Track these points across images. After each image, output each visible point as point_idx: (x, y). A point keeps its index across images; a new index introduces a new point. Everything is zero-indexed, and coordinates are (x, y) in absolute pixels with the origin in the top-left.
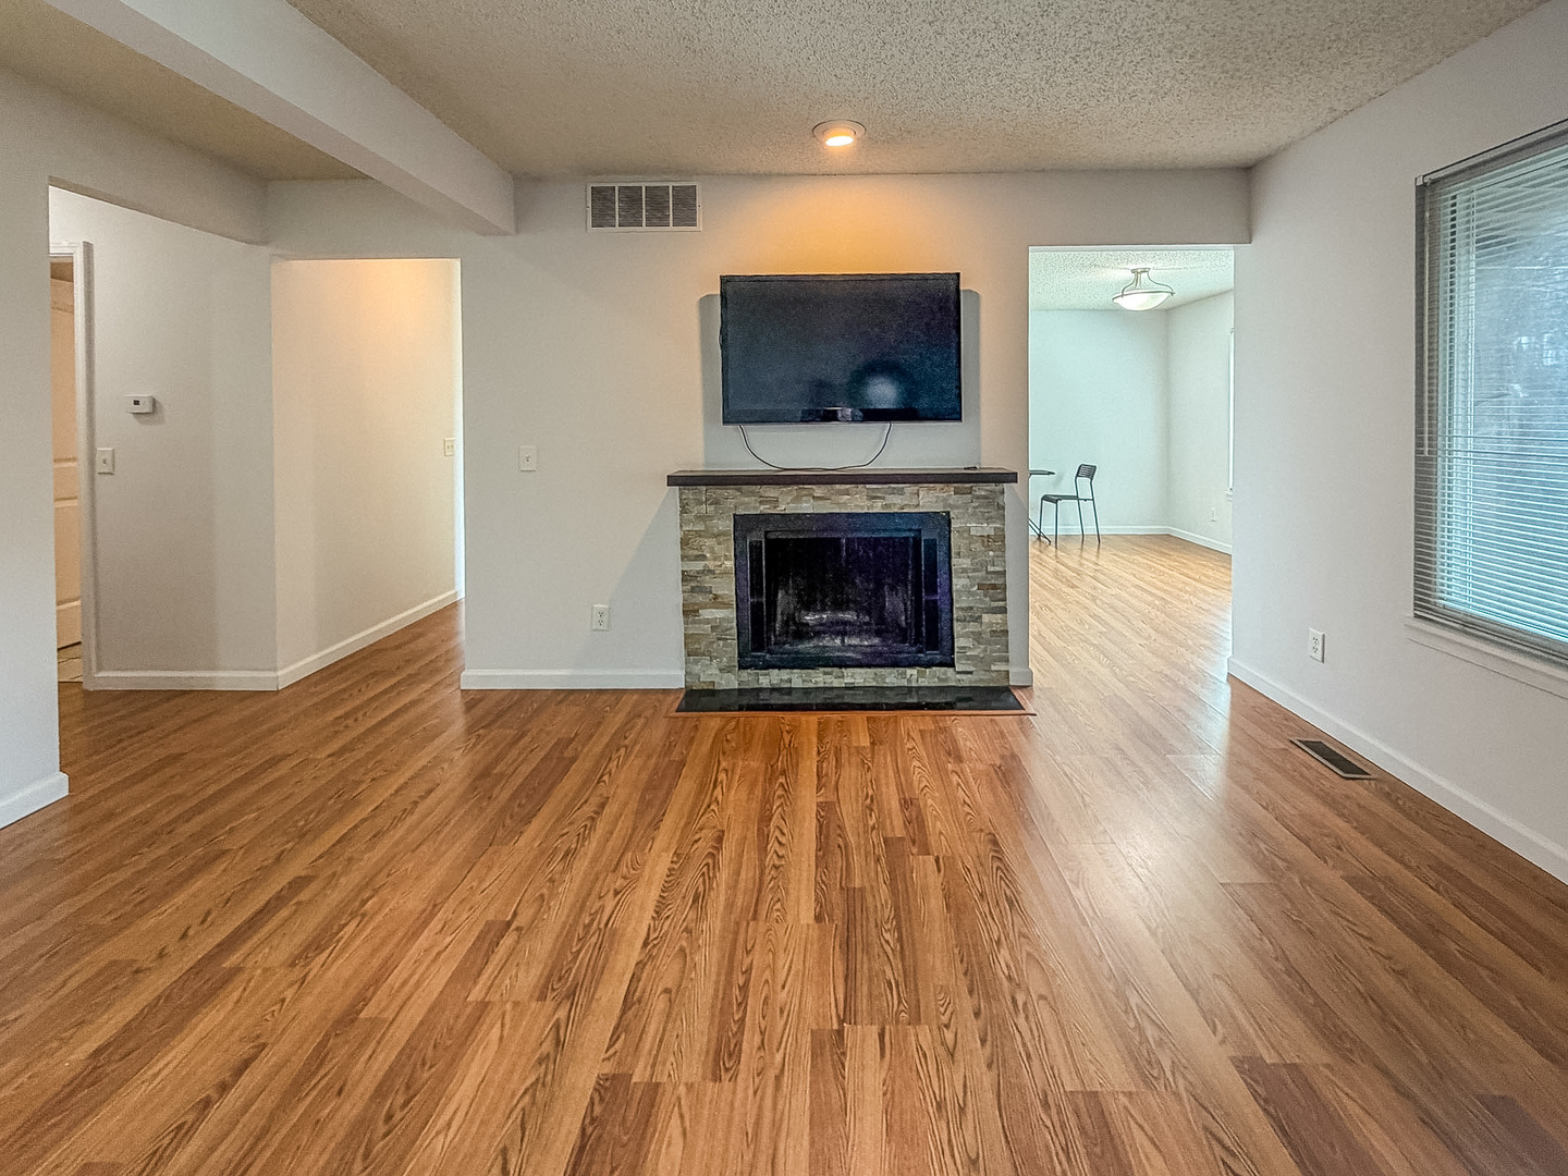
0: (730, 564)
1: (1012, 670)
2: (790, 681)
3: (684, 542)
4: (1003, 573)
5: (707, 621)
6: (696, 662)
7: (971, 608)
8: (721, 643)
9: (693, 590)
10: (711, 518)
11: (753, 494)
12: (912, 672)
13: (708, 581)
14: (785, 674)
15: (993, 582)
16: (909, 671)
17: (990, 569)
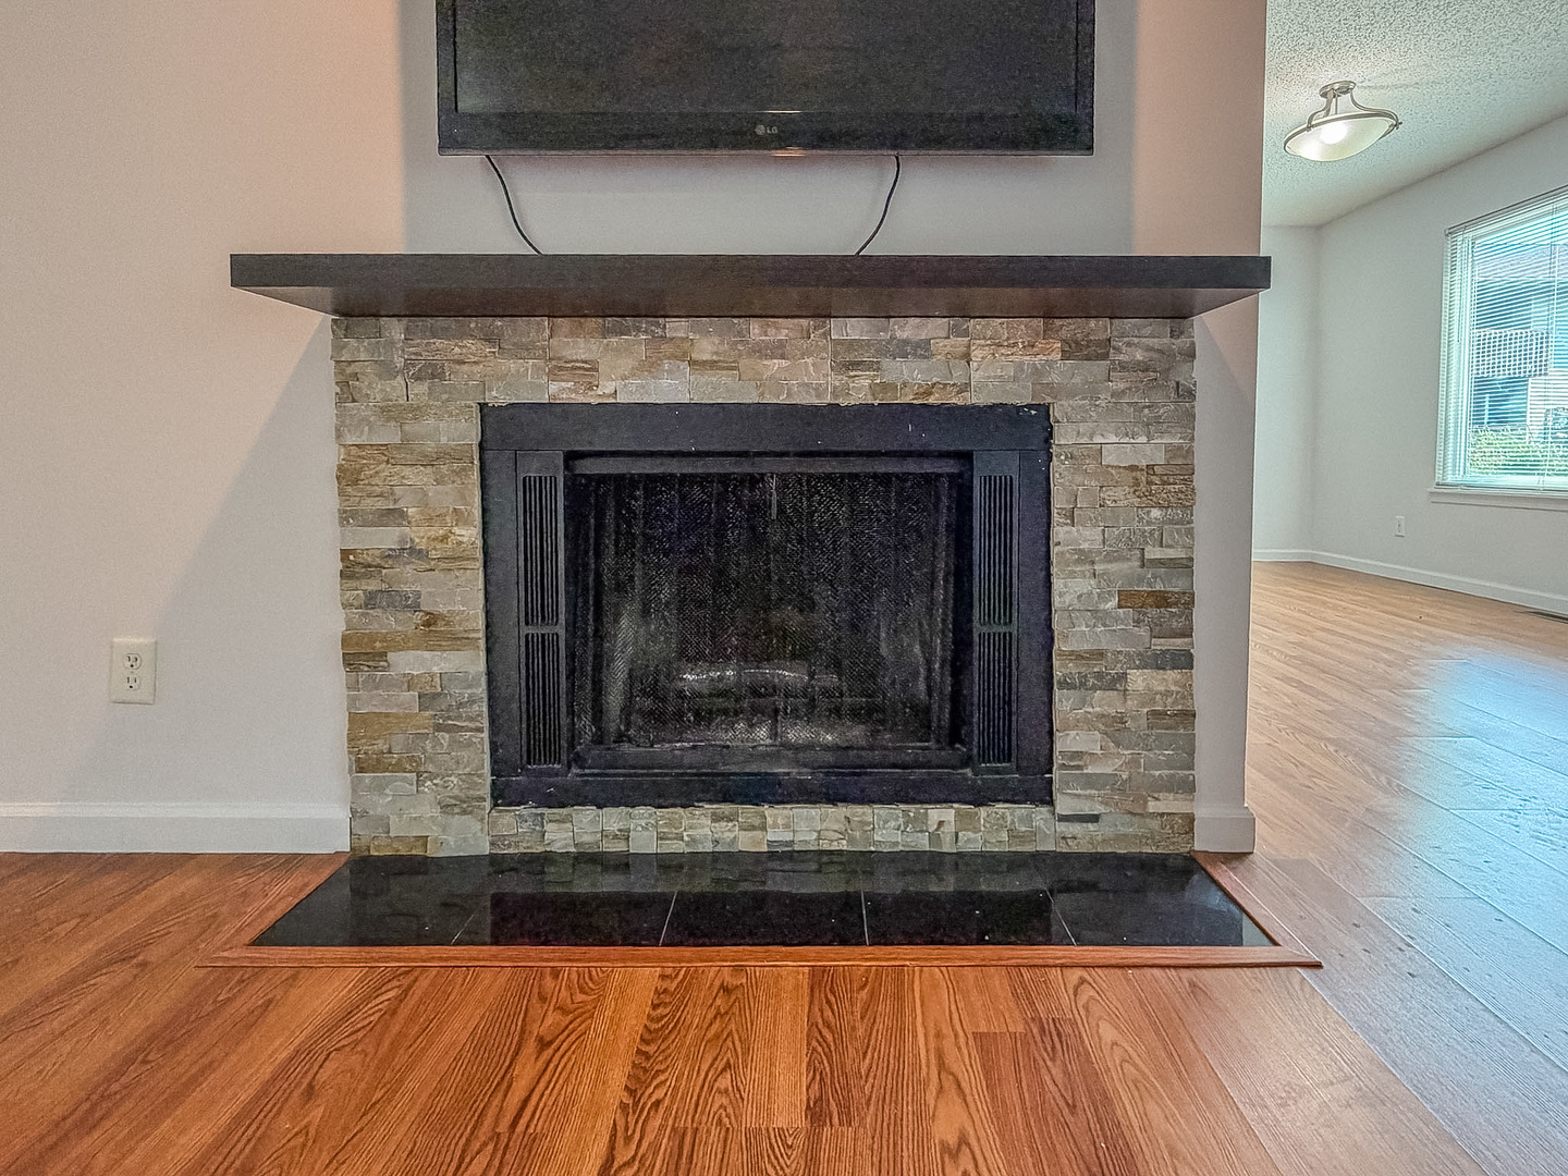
0: (470, 534)
1: (1202, 811)
2: (625, 836)
3: (348, 477)
4: (1185, 566)
5: (410, 682)
6: (380, 789)
7: (1101, 654)
8: (444, 737)
9: (371, 600)
10: (417, 412)
11: (524, 350)
12: (943, 816)
13: (408, 577)
14: (613, 819)
15: (1159, 587)
16: (936, 814)
17: (1154, 553)
